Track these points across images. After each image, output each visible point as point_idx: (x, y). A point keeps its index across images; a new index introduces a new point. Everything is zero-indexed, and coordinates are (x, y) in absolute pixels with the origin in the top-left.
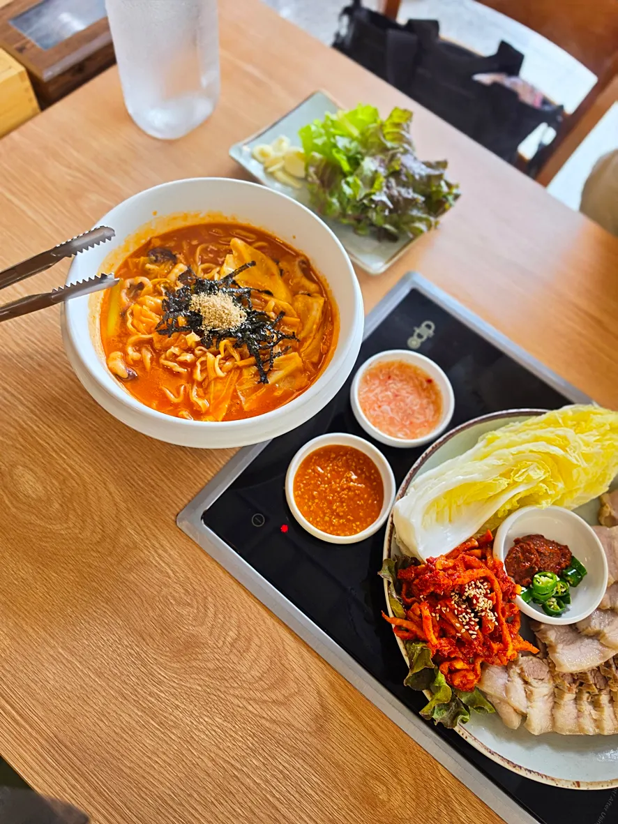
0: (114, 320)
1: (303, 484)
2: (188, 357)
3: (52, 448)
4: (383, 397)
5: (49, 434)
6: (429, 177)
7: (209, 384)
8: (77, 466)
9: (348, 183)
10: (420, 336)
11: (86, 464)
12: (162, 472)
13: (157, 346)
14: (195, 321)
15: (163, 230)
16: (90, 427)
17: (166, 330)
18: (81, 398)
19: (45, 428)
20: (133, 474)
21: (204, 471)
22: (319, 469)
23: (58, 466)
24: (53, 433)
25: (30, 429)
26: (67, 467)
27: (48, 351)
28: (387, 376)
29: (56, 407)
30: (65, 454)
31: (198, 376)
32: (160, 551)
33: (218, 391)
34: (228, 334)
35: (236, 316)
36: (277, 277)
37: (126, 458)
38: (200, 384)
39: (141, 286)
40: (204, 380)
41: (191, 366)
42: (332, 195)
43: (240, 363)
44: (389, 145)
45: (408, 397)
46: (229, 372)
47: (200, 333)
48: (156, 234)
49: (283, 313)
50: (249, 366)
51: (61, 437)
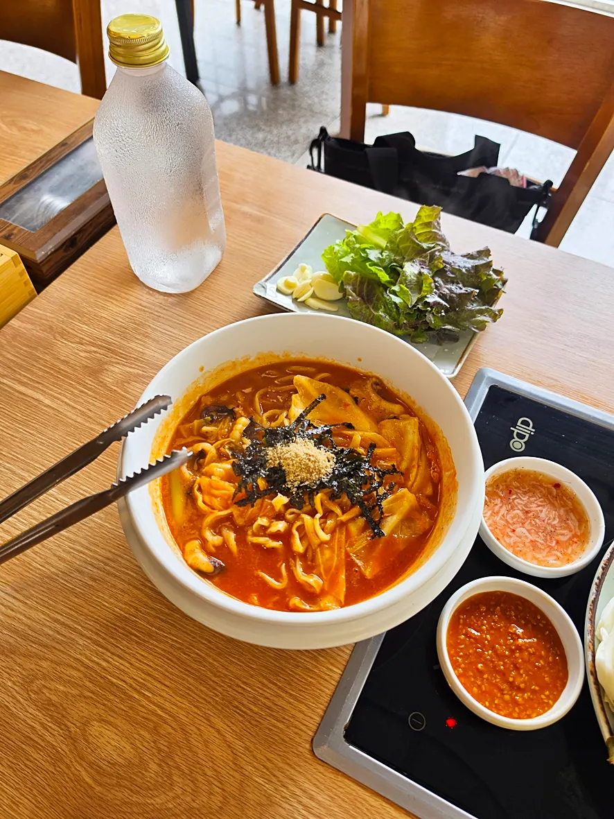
0: (179, 501)
1: (460, 657)
2: (280, 526)
3: (131, 686)
4: (513, 518)
5: (122, 667)
6: (476, 268)
7: (314, 552)
8: (167, 704)
9: (394, 293)
10: (521, 436)
11: (178, 698)
12: (276, 685)
13: (240, 522)
14: (277, 479)
15: (212, 386)
16: (172, 646)
17: (246, 498)
18: (152, 608)
19: (116, 661)
20: (239, 696)
21: (328, 668)
22: (473, 631)
23: (143, 710)
24: (127, 665)
25: (96, 667)
26: (156, 708)
27: (100, 558)
28: (508, 492)
29: (123, 629)
30: (148, 690)
31: (299, 546)
33: (327, 560)
34: (322, 486)
35: (324, 461)
36: (353, 406)
37: (226, 675)
38: (303, 557)
39: (202, 454)
40: (306, 551)
41: (285, 537)
43: (344, 518)
44: (425, 245)
45: (541, 511)
46: (333, 532)
47: (286, 492)
48: (205, 391)
49: (373, 446)
50: (353, 519)
51: (138, 669)
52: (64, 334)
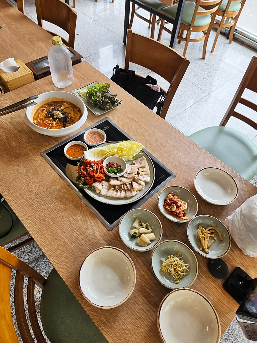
0: (37, 115)
1: (69, 150)
2: (50, 122)
3: (20, 138)
4: (92, 137)
6: (112, 97)
8: (24, 142)
9: (93, 97)
10: (105, 129)
11: (26, 142)
13: (44, 120)
14: (52, 116)
15: (52, 101)
17: (47, 117)
19: (19, 135)
22: (73, 148)
25: (16, 135)
26: (21, 142)
28: (94, 134)
29: (23, 132)
30: (22, 140)
32: (36, 158)
34: (58, 119)
35: (61, 115)
36: (72, 111)
39: (44, 109)
40: (51, 126)
41: (49, 124)
42: (91, 99)
43: (59, 124)
44: (104, 91)
45: (97, 138)
46: (57, 126)
47: (53, 118)
48: (50, 101)
49: (71, 117)
50: (61, 125)
51: (22, 137)
52: (35, 89)
